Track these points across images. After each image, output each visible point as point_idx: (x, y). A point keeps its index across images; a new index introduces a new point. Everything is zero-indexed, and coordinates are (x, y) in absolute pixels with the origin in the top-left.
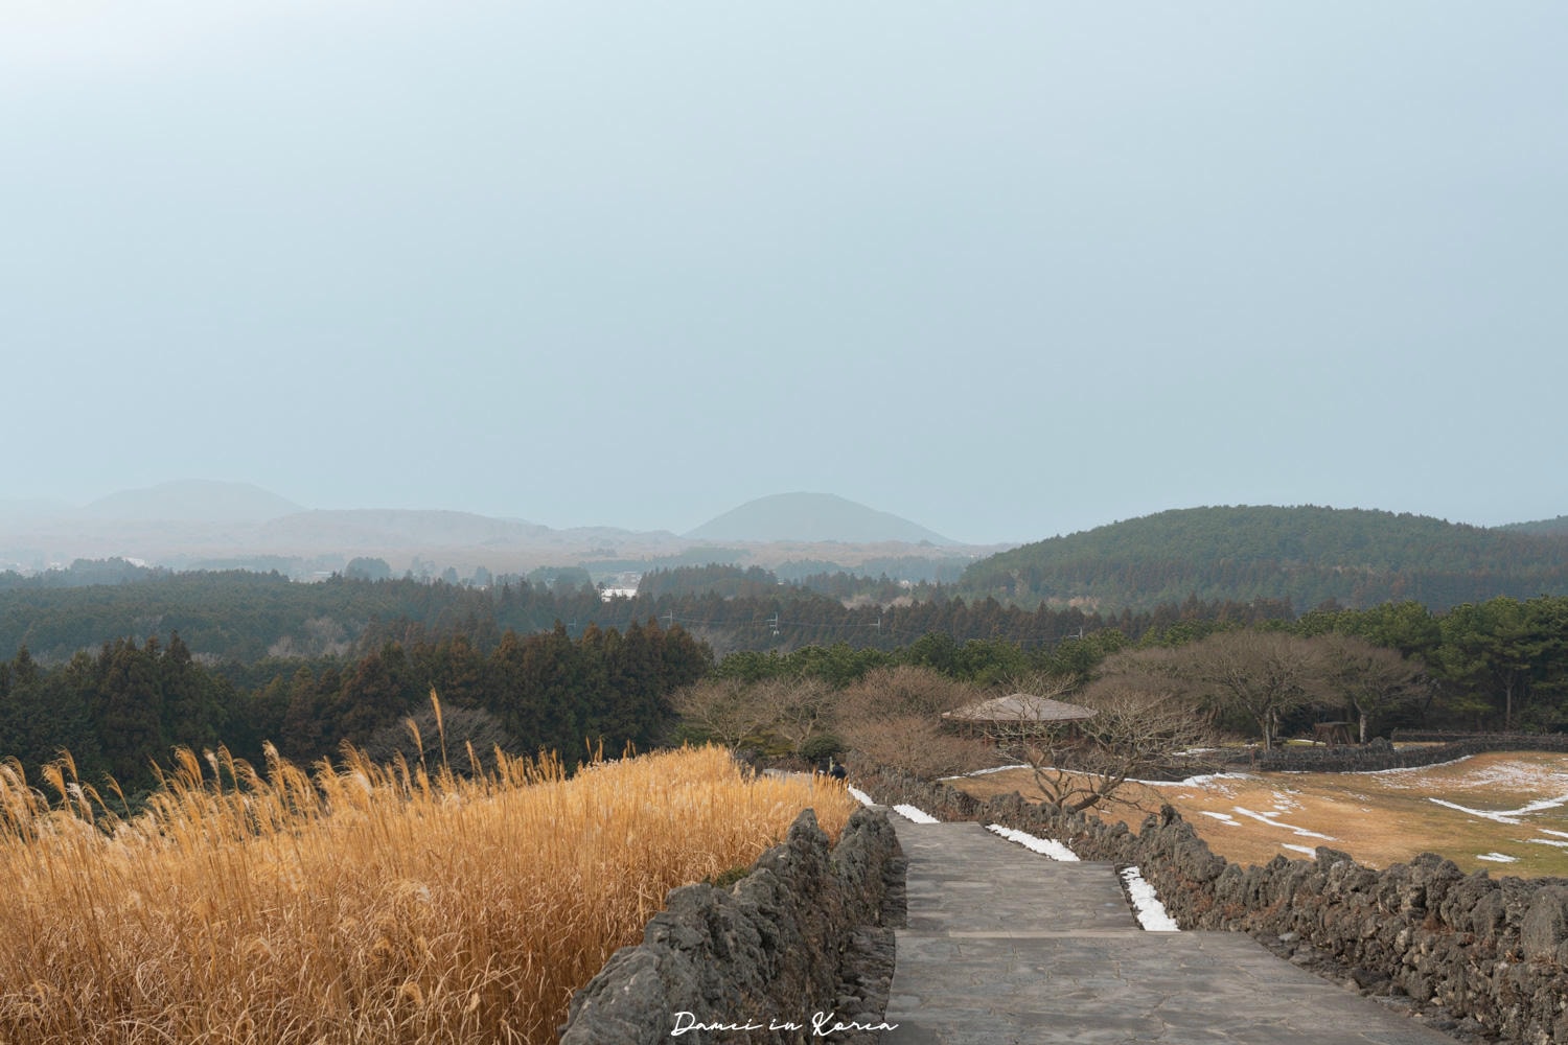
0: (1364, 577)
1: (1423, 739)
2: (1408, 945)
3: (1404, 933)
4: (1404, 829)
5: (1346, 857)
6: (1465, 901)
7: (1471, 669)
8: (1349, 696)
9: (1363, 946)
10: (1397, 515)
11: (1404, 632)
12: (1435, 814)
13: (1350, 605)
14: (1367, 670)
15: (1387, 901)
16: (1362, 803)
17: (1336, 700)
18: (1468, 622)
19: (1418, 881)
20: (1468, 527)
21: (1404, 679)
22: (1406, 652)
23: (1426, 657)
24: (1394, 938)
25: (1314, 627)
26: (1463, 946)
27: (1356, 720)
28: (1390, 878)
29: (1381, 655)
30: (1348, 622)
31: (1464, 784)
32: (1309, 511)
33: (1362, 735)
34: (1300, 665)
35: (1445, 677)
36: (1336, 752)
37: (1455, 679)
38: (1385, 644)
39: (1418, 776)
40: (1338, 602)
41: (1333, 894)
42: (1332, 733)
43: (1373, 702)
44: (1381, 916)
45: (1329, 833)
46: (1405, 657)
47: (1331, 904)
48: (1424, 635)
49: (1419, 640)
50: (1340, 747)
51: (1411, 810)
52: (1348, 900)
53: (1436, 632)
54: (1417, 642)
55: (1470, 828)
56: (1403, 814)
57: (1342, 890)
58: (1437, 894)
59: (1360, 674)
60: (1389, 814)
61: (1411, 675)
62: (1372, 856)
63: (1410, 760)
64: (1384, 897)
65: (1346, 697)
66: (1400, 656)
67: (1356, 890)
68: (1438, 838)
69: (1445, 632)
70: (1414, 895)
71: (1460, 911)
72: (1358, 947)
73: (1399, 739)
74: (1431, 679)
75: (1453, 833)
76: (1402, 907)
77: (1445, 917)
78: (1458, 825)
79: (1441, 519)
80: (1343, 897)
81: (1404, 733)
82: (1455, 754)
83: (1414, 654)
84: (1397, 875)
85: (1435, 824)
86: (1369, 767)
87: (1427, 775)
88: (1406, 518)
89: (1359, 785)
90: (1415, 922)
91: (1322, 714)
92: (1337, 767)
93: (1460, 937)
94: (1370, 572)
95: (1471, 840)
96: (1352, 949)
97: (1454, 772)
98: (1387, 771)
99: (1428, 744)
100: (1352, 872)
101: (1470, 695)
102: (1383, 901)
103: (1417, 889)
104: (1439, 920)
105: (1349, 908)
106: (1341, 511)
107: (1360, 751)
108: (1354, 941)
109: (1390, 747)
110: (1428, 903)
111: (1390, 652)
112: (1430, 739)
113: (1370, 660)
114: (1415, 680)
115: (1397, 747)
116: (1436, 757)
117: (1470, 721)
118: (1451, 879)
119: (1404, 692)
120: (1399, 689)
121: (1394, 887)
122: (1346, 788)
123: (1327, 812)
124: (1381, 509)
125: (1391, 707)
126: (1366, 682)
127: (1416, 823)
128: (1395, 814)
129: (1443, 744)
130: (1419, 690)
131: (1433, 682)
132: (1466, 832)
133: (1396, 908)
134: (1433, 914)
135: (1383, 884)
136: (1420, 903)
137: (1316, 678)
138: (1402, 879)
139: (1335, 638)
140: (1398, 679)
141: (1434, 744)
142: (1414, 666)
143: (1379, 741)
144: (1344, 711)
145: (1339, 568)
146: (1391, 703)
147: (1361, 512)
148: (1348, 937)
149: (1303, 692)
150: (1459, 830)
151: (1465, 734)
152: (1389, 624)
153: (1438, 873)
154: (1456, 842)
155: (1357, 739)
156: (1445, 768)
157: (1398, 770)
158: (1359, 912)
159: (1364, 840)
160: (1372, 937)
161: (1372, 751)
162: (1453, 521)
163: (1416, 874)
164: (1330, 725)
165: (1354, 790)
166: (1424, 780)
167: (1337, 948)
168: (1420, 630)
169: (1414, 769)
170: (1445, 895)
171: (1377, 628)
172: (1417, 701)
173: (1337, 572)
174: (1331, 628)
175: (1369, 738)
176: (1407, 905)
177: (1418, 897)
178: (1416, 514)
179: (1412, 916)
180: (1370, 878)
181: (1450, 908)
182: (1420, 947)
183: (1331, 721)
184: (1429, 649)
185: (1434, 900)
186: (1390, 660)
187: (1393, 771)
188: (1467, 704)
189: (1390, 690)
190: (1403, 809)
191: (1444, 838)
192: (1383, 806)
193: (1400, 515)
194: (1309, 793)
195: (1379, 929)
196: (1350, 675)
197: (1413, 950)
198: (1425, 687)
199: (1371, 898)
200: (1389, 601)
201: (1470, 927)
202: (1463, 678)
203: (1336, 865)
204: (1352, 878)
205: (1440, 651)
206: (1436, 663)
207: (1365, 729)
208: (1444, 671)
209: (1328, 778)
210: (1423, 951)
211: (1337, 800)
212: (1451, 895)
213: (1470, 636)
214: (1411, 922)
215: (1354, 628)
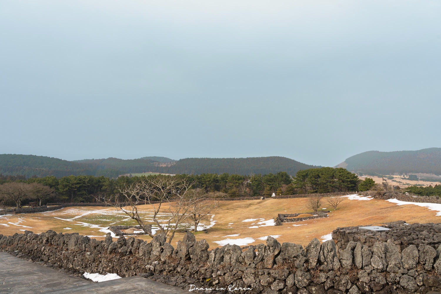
0: (43, 171)
1: (54, 205)
2: (44, 250)
3: (43, 247)
4: (48, 224)
5: (32, 232)
6: (57, 239)
7: (65, 190)
8: (38, 196)
9: (34, 251)
10: (51, 158)
11: (51, 182)
12: (55, 220)
13: (39, 177)
14: (42, 191)
15: (40, 241)
16: (39, 219)
17: (34, 197)
18: (64, 180)
19: (47, 236)
20: (66, 161)
21: (50, 192)
22: (51, 186)
23: (55, 188)
24: (41, 249)
25: (30, 182)
26: (56, 249)
27: (39, 201)
28: (41, 236)
29: (46, 187)
30: (38, 180)
31: (62, 214)
32: (31, 156)
33: (40, 205)
34: (27, 190)
35: (59, 192)
36: (34, 209)
37: (61, 192)
38: (46, 185)
39: (52, 212)
40: (37, 176)
41: (28, 241)
42: (33, 204)
43: (43, 197)
44: (39, 244)
45: (31, 226)
46: (51, 188)
47: (27, 243)
48: (55, 183)
49: (54, 184)
50: (35, 207)
51: (50, 220)
52: (31, 242)
53: (58, 182)
54: (54, 185)
55: (62, 223)
56: (48, 221)
57: (30, 240)
58: (51, 238)
59: (40, 191)
60: (45, 221)
61: (52, 192)
62: (40, 230)
63: (51, 209)
64: (39, 240)
65: (37, 197)
66: (50, 187)
67: (33, 239)
68: (55, 225)
69: (60, 182)
70: (46, 239)
71: (56, 241)
72: (33, 252)
73: (48, 205)
74: (56, 192)
75: (59, 224)
76: (43, 242)
77: (52, 243)
78: (60, 222)
79: (60, 159)
80: (30, 241)
81: (49, 204)
82: (60, 208)
83: (53, 187)
84: (42, 235)
85: (55, 223)
86: (41, 211)
87: (54, 212)
88: (53, 158)
89: (39, 215)
90: (46, 245)
91: (31, 200)
92: (34, 212)
93: (55, 247)
94: (44, 169)
95: (62, 225)
96: (31, 252)
97: (60, 211)
98: (45, 212)
99: (55, 206)
100: (33, 235)
101: (64, 195)
102: (39, 241)
103: (47, 238)
104: (51, 244)
105: (31, 243)
106: (39, 156)
107: (40, 208)
108: (32, 250)
109: (46, 207)
110: (49, 241)
111: (48, 187)
112: (55, 205)
113: (43, 188)
114: (52, 193)
115: (48, 207)
116: (56, 209)
117: (64, 201)
118: (54, 235)
119: (50, 195)
120: (49, 194)
121: (42, 238)
122: (35, 216)
123: (31, 222)
124: (47, 156)
125: (47, 198)
126: (42, 193)
127: (51, 223)
128: (46, 221)
129: (58, 206)
130: (53, 194)
131: (57, 193)
132: (62, 224)
133: (42, 242)
134: (50, 243)
135: (39, 237)
136: (47, 241)
137: (30, 193)
138: (44, 236)
139: (35, 184)
140: (49, 192)
141: (56, 206)
142: (53, 190)
143: (44, 206)
144: (36, 199)
145: (37, 169)
146: (47, 197)
147: (43, 157)
148: (31, 250)
149: (27, 196)
150: (60, 223)
151: (63, 203)
152: (47, 181)
153: (51, 234)
154: (59, 226)
155: (39, 206)
156: (58, 211)
157: (48, 212)
158: (34, 244)
159: (39, 227)
160: (36, 249)
161: (42, 208)
162: (63, 159)
163: (47, 235)
164: (33, 203)
165: (37, 217)
166: (53, 214)
167: (28, 252)
168: (54, 182)
169: (51, 211)
170: (53, 238)
171: (45, 181)
172: (53, 197)
173: (37, 170)
174: (34, 181)
175: (42, 205)
176: (44, 241)
177: (47, 240)
178: (55, 158)
179: (46, 243)
180: (37, 236)
181: (54, 241)
182: (46, 250)
183: (33, 202)
184: (56, 186)
185: (50, 240)
186: (47, 188)
187: (47, 212)
188: (64, 197)
189: (47, 195)
190: (49, 220)
191: (57, 225)
192: (44, 220)
193: (52, 158)
194: (27, 218)
195: (38, 247)
196: (38, 192)
197: (45, 251)
198: (55, 194)
199: (37, 241)
200: (48, 176)
201: (58, 245)
202: (63, 192)
203: (29, 234)
204: (33, 237)
205: (58, 186)
206: (58, 189)
207: (41, 203)
208: (59, 190)
209: (32, 214)
210: (47, 251)
211: (33, 219)
212: (54, 238)
213: (65, 183)
214: (45, 245)
215: (40, 182)
